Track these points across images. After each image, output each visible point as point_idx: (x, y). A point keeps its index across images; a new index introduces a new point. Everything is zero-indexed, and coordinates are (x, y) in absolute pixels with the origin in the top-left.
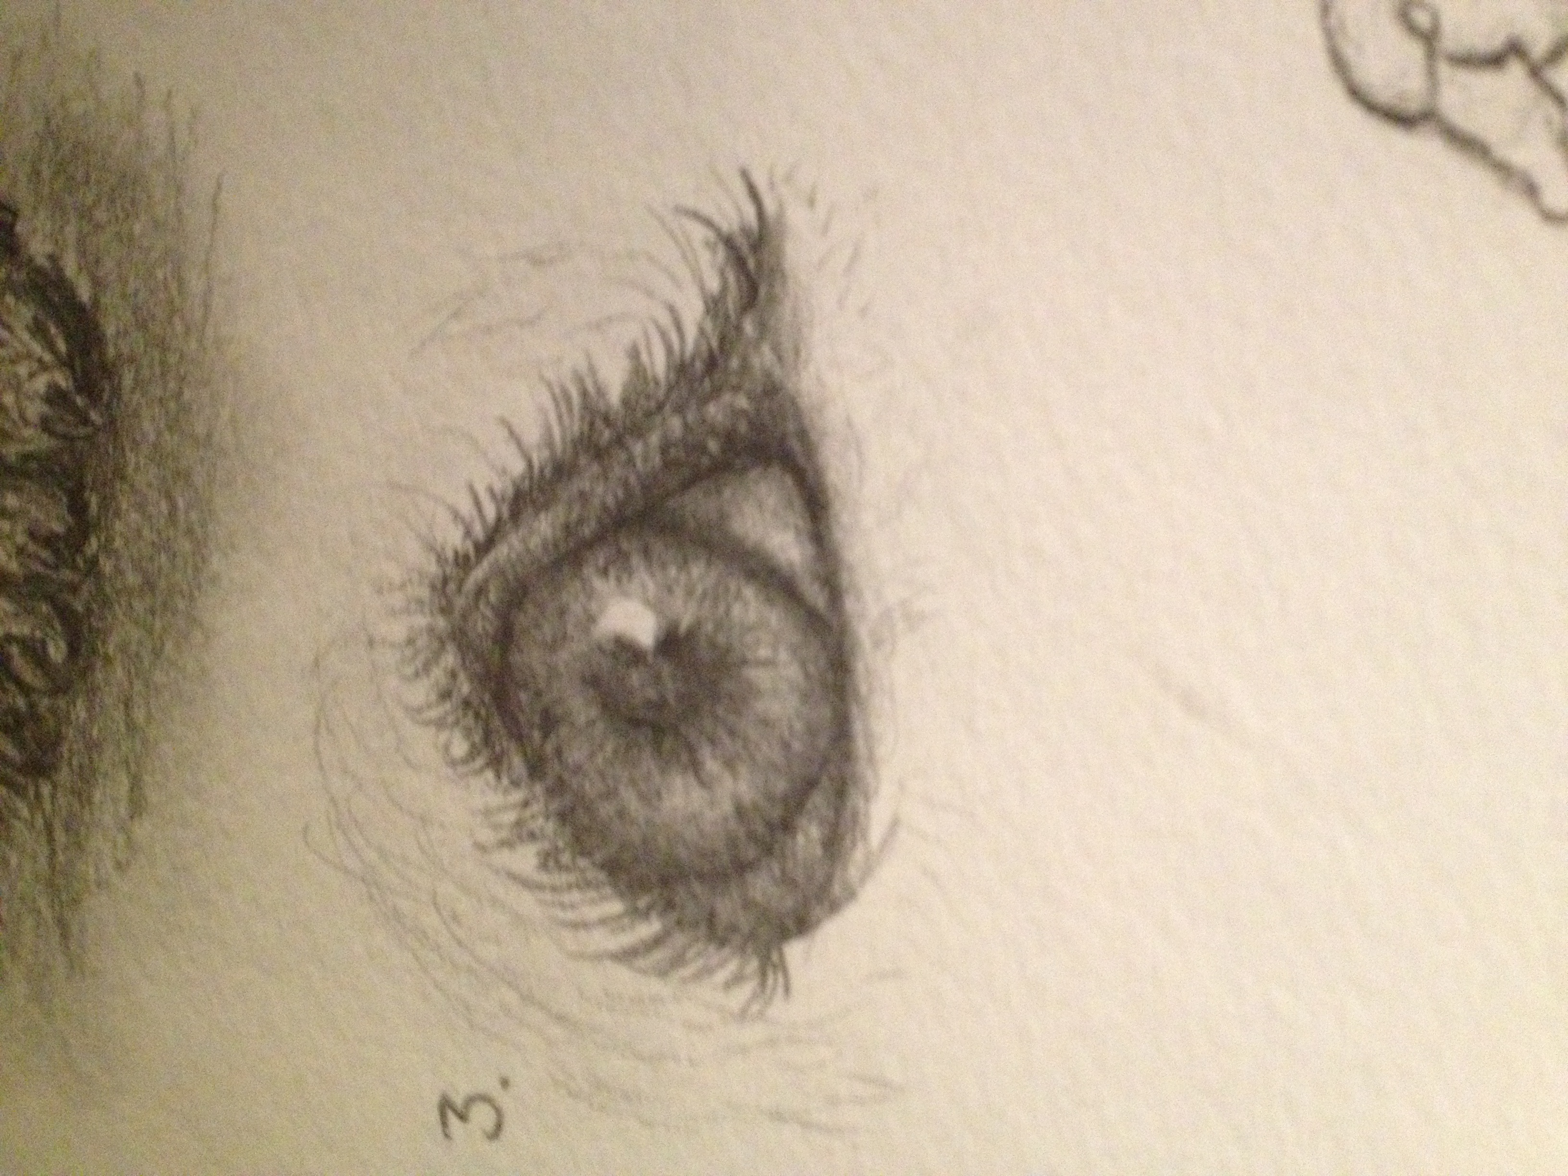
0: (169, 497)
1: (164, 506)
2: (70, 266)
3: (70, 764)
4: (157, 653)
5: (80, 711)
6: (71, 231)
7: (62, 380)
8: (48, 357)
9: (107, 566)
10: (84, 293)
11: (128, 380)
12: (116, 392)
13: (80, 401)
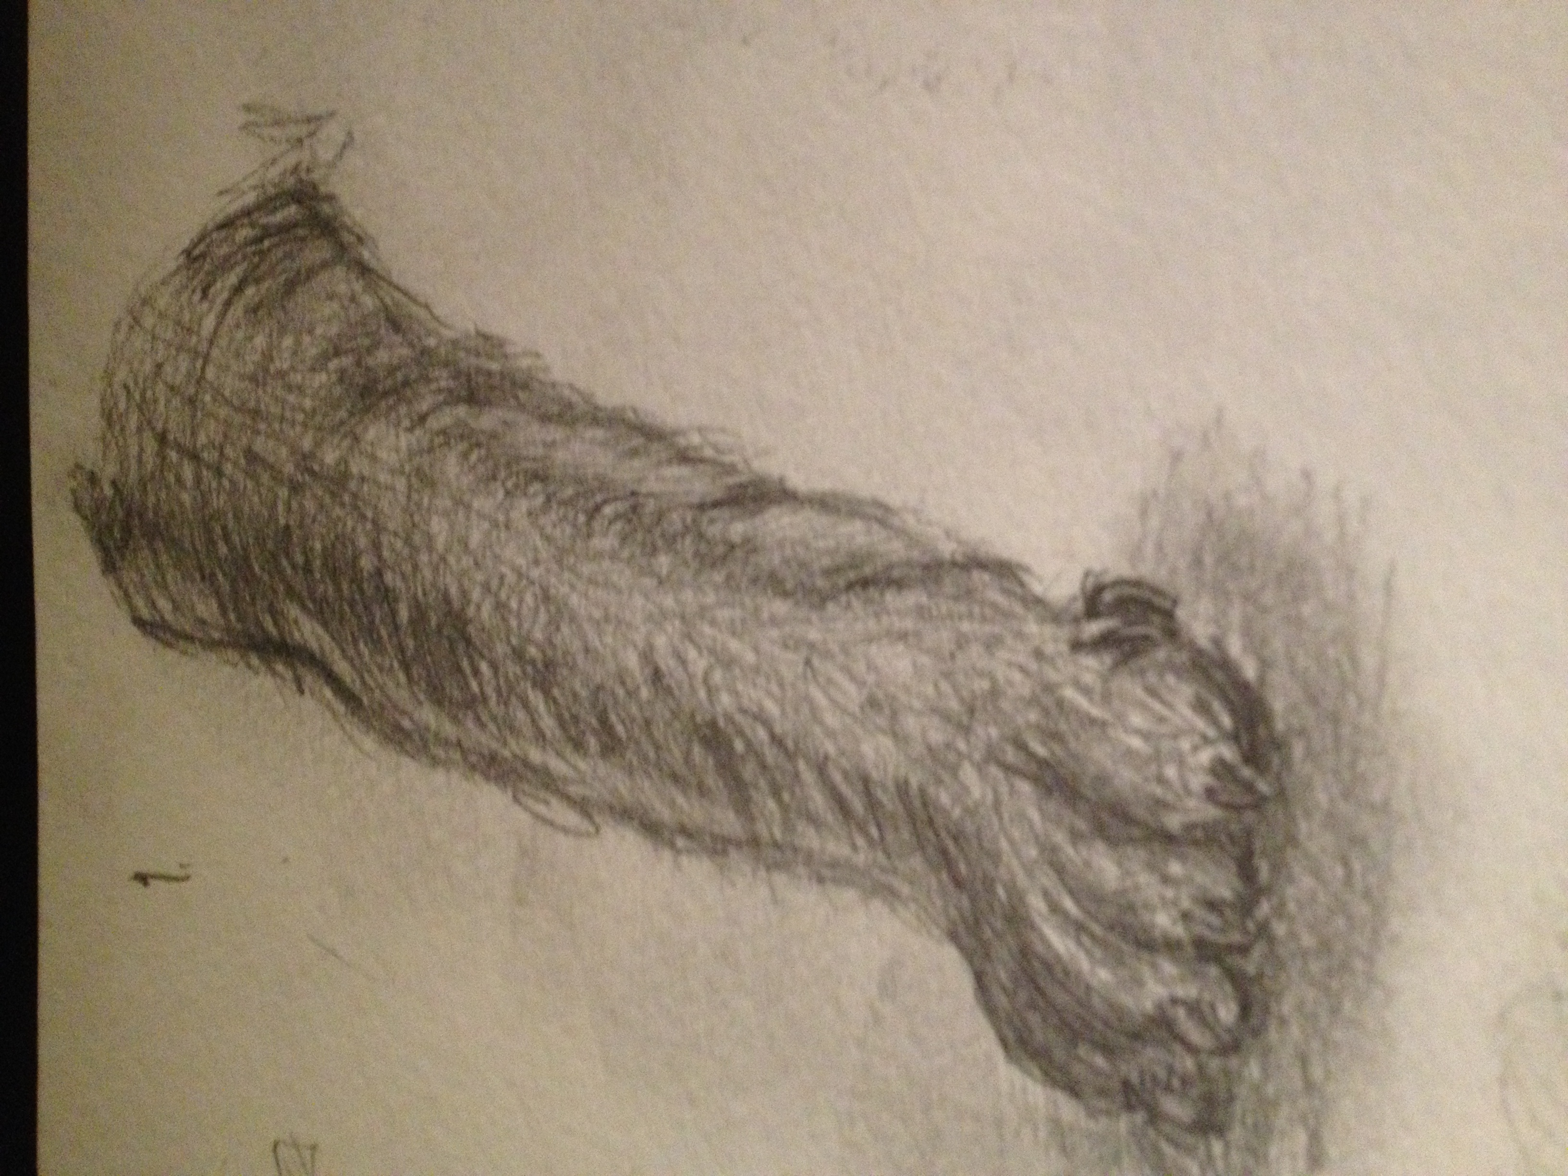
0: (1346, 863)
1: (1340, 871)
2: (1235, 647)
3: (1244, 1123)
4: (1335, 1011)
5: (1254, 1070)
6: (1235, 615)
7: (1228, 752)
8: (1211, 732)
9: (1280, 929)
10: (1250, 671)
11: (1298, 750)
12: (1287, 762)
13: (1247, 772)
